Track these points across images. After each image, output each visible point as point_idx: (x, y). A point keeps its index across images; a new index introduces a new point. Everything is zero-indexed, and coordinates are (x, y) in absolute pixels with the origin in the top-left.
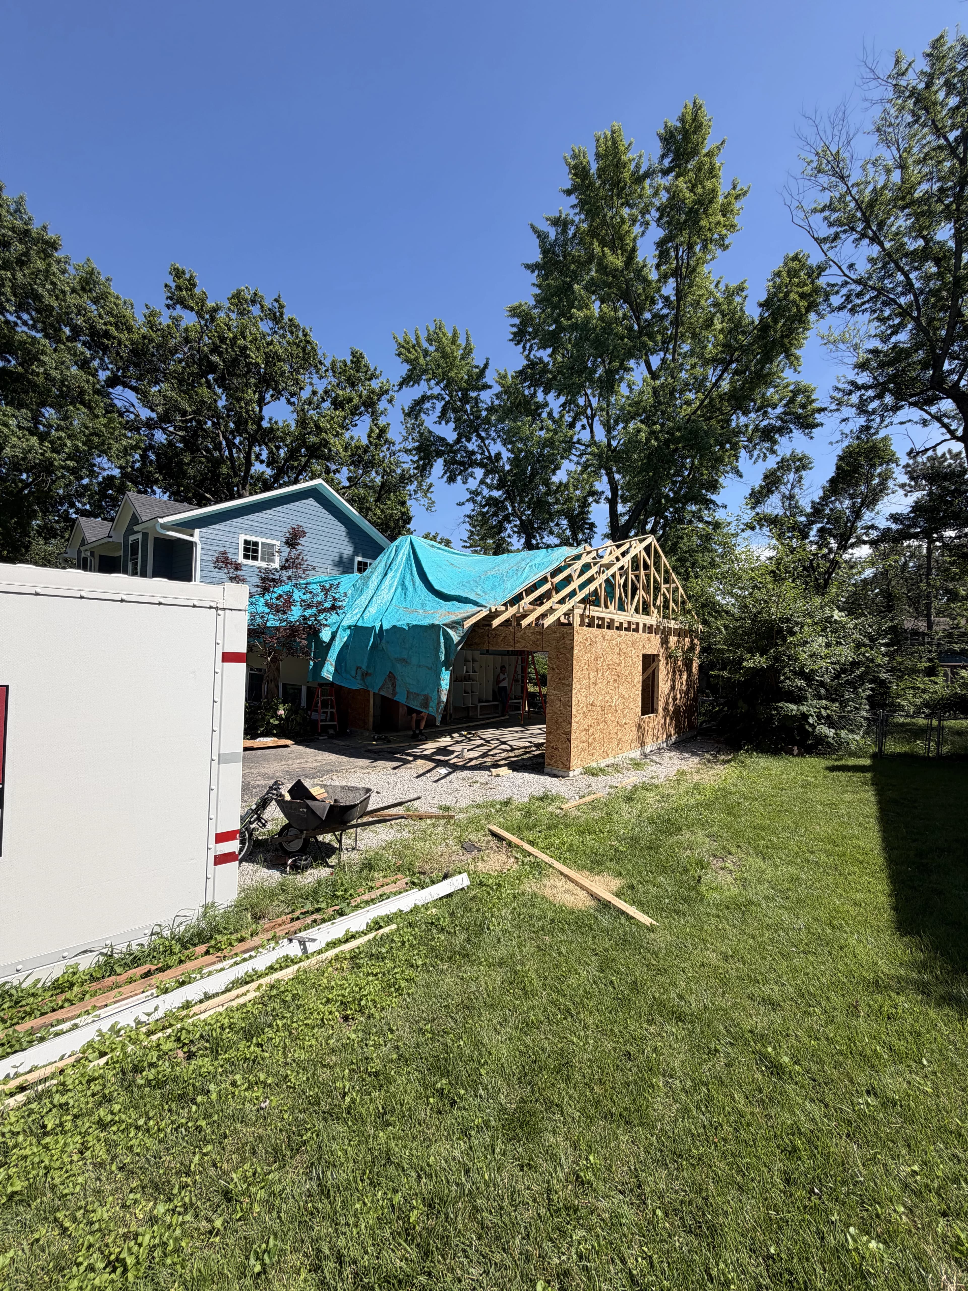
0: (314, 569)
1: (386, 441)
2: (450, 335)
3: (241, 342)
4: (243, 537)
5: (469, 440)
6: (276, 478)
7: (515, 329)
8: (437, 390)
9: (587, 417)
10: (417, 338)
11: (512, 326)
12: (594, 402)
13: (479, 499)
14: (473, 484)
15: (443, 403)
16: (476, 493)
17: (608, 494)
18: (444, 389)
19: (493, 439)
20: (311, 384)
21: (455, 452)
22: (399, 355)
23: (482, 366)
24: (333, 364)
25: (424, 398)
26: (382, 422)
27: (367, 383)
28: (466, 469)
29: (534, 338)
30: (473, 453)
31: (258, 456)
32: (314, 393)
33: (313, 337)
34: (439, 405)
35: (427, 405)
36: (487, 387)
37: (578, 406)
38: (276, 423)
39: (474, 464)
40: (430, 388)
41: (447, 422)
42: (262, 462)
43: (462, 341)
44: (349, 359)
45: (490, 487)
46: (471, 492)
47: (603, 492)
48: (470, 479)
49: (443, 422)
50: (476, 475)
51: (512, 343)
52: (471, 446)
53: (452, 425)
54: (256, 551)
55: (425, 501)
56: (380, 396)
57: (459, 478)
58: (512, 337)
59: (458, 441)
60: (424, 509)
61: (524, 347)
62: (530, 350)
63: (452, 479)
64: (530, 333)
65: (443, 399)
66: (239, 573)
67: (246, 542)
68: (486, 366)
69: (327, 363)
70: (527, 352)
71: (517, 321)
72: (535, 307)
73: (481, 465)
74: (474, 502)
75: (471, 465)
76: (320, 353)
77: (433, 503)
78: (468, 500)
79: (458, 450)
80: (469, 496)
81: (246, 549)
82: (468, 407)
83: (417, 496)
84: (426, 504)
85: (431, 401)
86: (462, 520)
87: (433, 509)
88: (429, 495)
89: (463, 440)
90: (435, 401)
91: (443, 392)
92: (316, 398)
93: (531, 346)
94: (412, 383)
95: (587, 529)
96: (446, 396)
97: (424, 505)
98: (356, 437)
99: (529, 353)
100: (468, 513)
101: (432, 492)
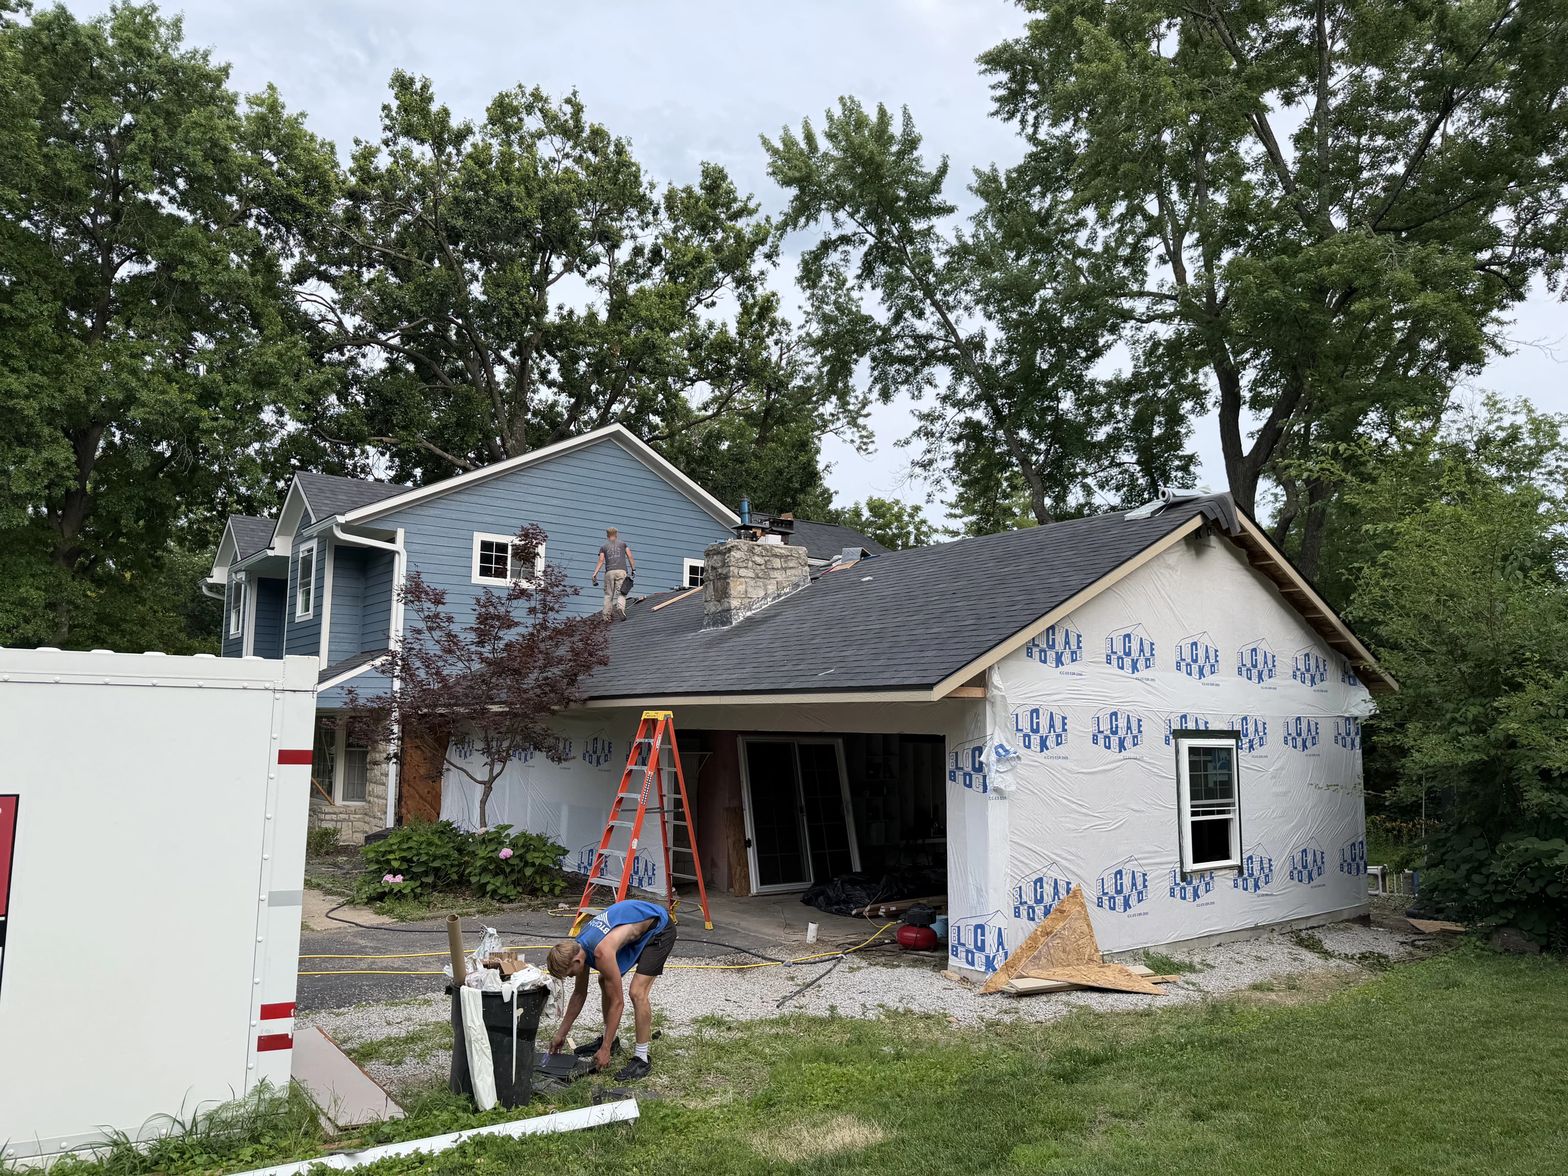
1: (773, 324)
2: (873, 120)
3: (501, 188)
4: (479, 538)
5: (920, 315)
6: (575, 411)
7: (1001, 92)
8: (850, 227)
10: (809, 138)
11: (995, 86)
13: (937, 427)
14: (929, 399)
15: (864, 249)
16: (934, 417)
17: (1218, 394)
18: (863, 224)
19: (967, 308)
20: (634, 237)
21: (893, 341)
22: (776, 173)
23: (934, 172)
24: (670, 198)
25: (827, 246)
26: (761, 292)
27: (732, 224)
28: (917, 371)
29: (1041, 104)
30: (929, 337)
31: (544, 374)
32: (638, 251)
33: (635, 154)
34: (857, 254)
35: (834, 257)
36: (945, 209)
37: (1147, 217)
38: (571, 312)
39: (931, 358)
40: (837, 224)
41: (874, 285)
42: (551, 384)
43: (896, 129)
44: (696, 183)
45: (960, 404)
46: (923, 417)
48: (927, 389)
50: (938, 381)
51: (997, 119)
52: (923, 327)
54: (502, 560)
55: (850, 433)
56: (753, 246)
57: (903, 389)
58: (995, 106)
59: (898, 318)
60: (852, 448)
61: (1023, 121)
62: (1036, 126)
63: (888, 394)
64: (1033, 95)
65: (864, 241)
67: (486, 546)
68: (943, 170)
69: (659, 196)
70: (1030, 130)
71: (1003, 76)
73: (946, 359)
74: (929, 434)
75: (926, 362)
76: (645, 180)
77: (871, 435)
78: (917, 433)
79: (899, 336)
81: (485, 559)
83: (838, 424)
84: (856, 437)
85: (840, 249)
86: (908, 471)
87: (871, 447)
88: (861, 421)
89: (908, 314)
90: (849, 248)
91: (861, 230)
92: (640, 261)
93: (1036, 118)
94: (802, 220)
95: (1178, 468)
96: (867, 236)
97: (852, 441)
98: (718, 324)
99: (1035, 132)
100: (918, 458)
101: (867, 416)
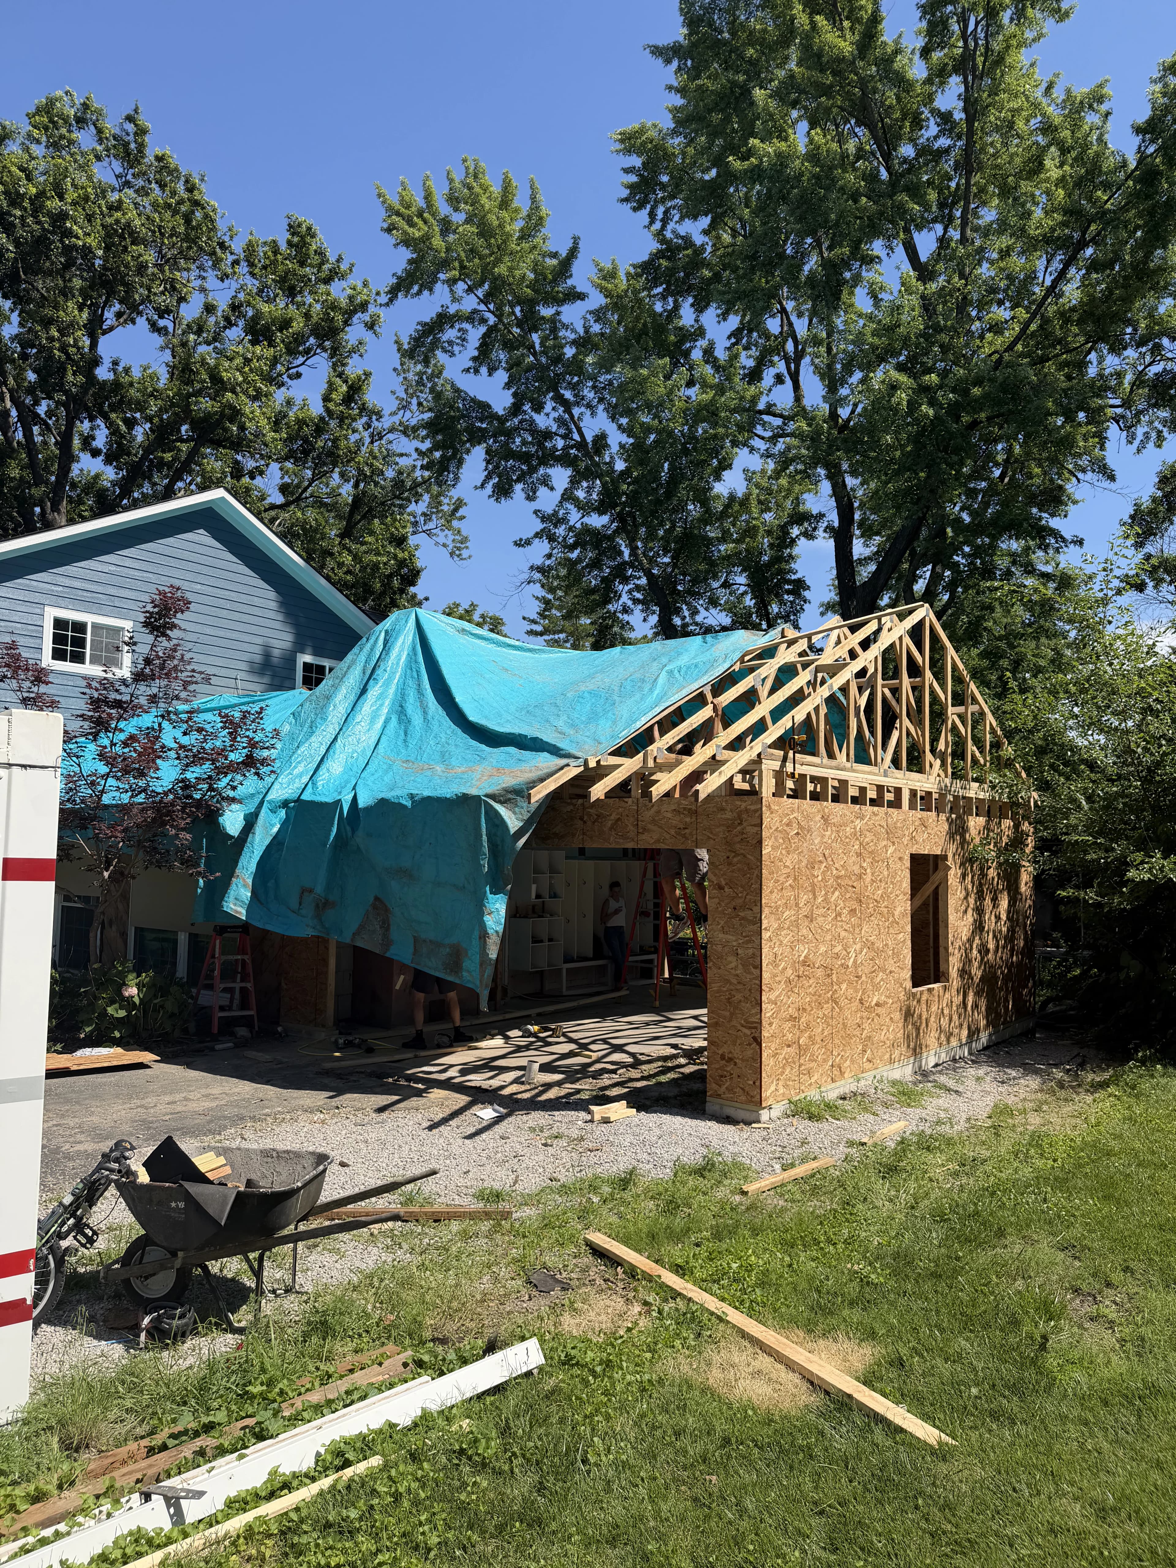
0: (207, 680)
1: (363, 408)
2: (496, 189)
3: (54, 204)
4: (51, 613)
5: (538, 408)
6: (126, 486)
7: (633, 178)
8: (470, 303)
9: (786, 358)
10: (428, 197)
11: (627, 171)
12: (801, 327)
13: (561, 531)
14: (548, 500)
15: (483, 329)
16: (554, 519)
17: (833, 518)
18: (484, 301)
19: (589, 406)
20: (203, 290)
21: (510, 434)
22: (389, 230)
23: (564, 253)
24: (250, 249)
25: (443, 320)
26: (354, 368)
27: (322, 288)
28: (533, 470)
29: (672, 197)
30: (548, 435)
31: (87, 441)
32: (209, 309)
33: (207, 194)
34: (475, 334)
35: (450, 334)
36: (575, 296)
37: (767, 335)
38: (127, 370)
39: (549, 458)
40: (455, 299)
41: (491, 371)
42: (95, 453)
43: (521, 202)
44: (282, 238)
45: (585, 508)
46: (544, 518)
47: (821, 516)
48: (542, 491)
49: (484, 370)
50: (555, 482)
51: (627, 207)
52: (543, 421)
53: (502, 376)
54: (80, 643)
55: (446, 537)
56: (349, 315)
57: (518, 487)
58: (625, 193)
59: (516, 409)
60: (445, 553)
61: (652, 215)
62: (665, 221)
63: (503, 491)
64: (663, 187)
65: (483, 321)
66: (43, 689)
67: (59, 624)
68: (573, 252)
69: (238, 246)
70: (658, 225)
71: (636, 161)
72: (674, 133)
73: (565, 460)
74: (552, 538)
75: (543, 461)
76: (222, 226)
77: (465, 540)
78: (537, 535)
79: (516, 429)
80: (539, 526)
81: (58, 639)
82: (535, 338)
83: (431, 525)
84: (449, 542)
85: (457, 326)
86: (526, 576)
87: (465, 553)
88: (455, 523)
89: (527, 407)
90: (466, 326)
91: (482, 307)
92: (212, 320)
93: (666, 212)
94: (416, 288)
95: (789, 592)
96: (488, 315)
97: (444, 545)
98: (299, 402)
99: (663, 227)
100: (539, 561)
101: (462, 518)
